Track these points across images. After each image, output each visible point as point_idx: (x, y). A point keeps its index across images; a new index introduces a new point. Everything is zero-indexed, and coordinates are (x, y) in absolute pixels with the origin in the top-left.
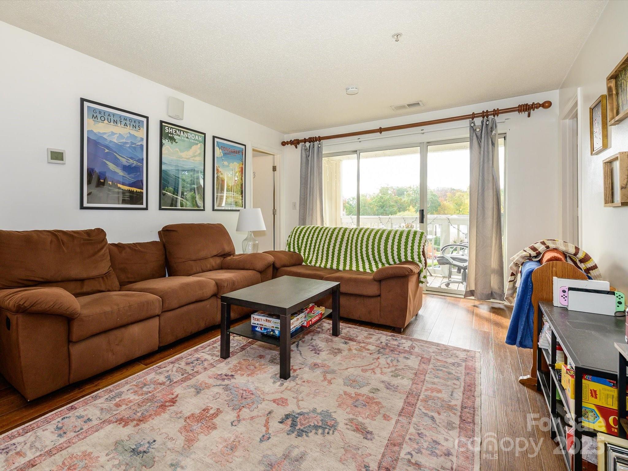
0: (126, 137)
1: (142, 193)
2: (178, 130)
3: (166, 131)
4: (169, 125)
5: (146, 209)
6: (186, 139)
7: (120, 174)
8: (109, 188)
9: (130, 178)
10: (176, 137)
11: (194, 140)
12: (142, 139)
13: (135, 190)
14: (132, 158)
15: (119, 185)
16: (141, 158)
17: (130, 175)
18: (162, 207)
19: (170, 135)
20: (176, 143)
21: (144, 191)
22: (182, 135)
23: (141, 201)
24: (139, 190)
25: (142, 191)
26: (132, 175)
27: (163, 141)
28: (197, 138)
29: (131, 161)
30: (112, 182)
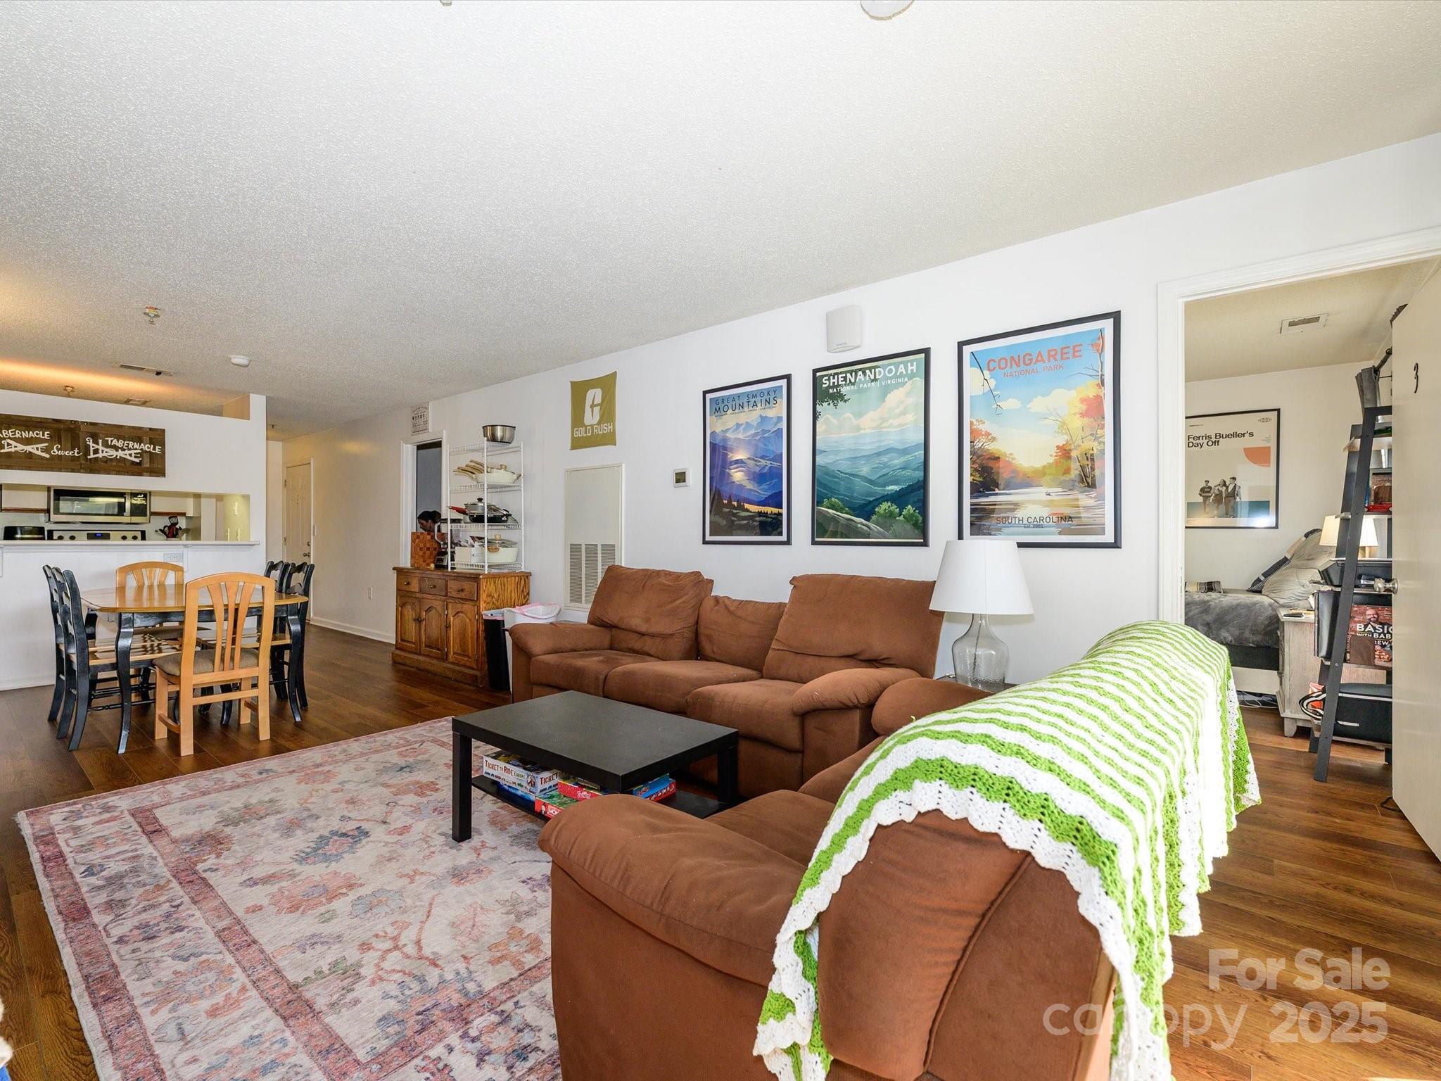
0: (755, 424)
1: (781, 514)
2: (851, 372)
3: (824, 386)
4: (830, 372)
5: (788, 542)
6: (869, 384)
7: (748, 487)
8: (735, 511)
9: (763, 492)
10: (844, 390)
11: (895, 377)
12: (780, 419)
13: (769, 510)
14: (763, 457)
15: (747, 506)
16: (778, 452)
17: (761, 487)
18: (816, 539)
19: (831, 391)
20: (846, 401)
21: (784, 511)
22: (860, 379)
23: (779, 530)
24: (775, 510)
25: (780, 510)
26: (764, 486)
27: (819, 408)
28: (902, 369)
29: (763, 462)
30: (738, 502)
